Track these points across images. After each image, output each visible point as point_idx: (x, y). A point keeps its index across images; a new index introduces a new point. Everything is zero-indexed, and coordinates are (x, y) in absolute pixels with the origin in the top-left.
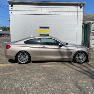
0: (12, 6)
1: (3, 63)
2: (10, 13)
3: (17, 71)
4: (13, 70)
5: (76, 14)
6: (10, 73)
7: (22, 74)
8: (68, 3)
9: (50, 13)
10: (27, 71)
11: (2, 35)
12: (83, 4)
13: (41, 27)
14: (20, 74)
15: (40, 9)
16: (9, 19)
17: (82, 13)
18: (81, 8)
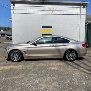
0: (14, 5)
1: (5, 65)
2: (12, 12)
3: (22, 75)
4: (17, 74)
5: (79, 13)
6: (14, 78)
7: (29, 79)
8: (71, 2)
9: (53, 12)
10: (34, 75)
11: (3, 35)
12: (86, 4)
13: (43, 27)
14: (26, 79)
15: (43, 9)
16: (11, 19)
17: (85, 13)
18: (84, 7)
